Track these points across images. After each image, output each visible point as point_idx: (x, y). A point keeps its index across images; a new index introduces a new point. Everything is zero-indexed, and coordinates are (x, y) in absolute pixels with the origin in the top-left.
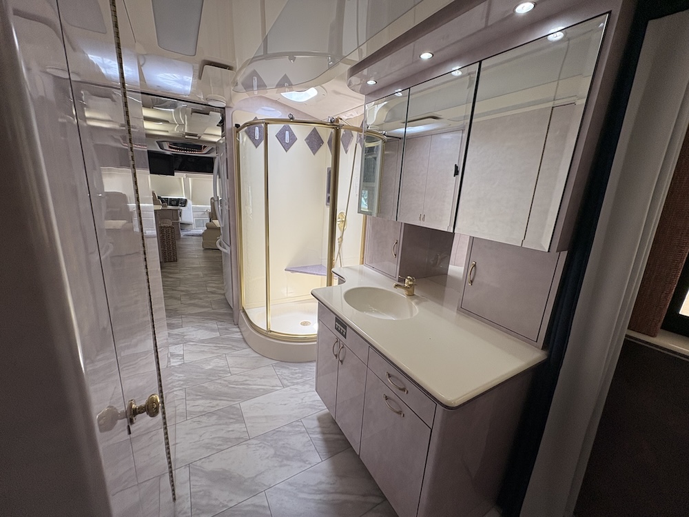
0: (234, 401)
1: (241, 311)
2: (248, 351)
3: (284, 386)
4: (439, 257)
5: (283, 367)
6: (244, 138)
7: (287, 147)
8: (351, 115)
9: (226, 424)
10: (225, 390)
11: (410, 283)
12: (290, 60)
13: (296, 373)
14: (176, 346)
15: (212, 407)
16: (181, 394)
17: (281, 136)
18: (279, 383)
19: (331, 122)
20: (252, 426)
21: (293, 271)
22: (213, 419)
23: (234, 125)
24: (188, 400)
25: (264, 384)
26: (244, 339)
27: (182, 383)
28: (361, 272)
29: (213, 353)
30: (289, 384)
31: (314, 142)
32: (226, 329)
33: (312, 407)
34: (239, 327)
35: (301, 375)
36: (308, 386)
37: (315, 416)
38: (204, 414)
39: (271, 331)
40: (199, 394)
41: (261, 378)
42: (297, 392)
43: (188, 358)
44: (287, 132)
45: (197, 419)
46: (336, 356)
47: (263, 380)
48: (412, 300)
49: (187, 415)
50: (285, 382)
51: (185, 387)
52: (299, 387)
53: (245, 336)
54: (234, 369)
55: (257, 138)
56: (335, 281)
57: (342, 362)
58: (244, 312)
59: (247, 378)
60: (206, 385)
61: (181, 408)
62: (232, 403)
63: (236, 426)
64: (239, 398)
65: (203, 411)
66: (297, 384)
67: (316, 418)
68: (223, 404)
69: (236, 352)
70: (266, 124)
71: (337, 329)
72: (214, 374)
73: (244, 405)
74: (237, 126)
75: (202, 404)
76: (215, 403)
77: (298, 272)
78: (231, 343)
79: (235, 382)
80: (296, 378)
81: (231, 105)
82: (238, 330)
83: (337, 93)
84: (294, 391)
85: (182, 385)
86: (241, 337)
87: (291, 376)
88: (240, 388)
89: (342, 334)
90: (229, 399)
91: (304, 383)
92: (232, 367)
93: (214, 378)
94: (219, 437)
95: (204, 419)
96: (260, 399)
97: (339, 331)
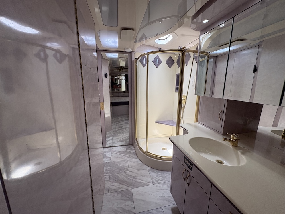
0: (129, 187)
1: (135, 140)
2: (137, 160)
3: (154, 183)
4: (248, 120)
5: (153, 172)
6: (139, 64)
7: (157, 66)
8: (190, 46)
9: (125, 200)
10: (126, 179)
11: (235, 138)
12: (160, 22)
13: (160, 177)
14: (109, 153)
15: (120, 188)
16: (108, 177)
17: (154, 62)
18: (151, 181)
19: (180, 49)
20: (137, 205)
21: (159, 123)
22: (119, 196)
23: (135, 59)
24: (111, 182)
25: (144, 179)
26: (136, 153)
27: (109, 172)
28: (196, 127)
29: (123, 159)
30: (156, 183)
31: (170, 62)
32: (129, 148)
33: (168, 200)
34: (134, 147)
35: (162, 178)
36: (165, 186)
37: (170, 207)
38: (116, 191)
39: (148, 152)
40: (115, 179)
41: (142, 176)
42: (160, 189)
43: (113, 160)
44: (158, 59)
45: (112, 193)
46: (185, 179)
47: (143, 177)
48: (238, 150)
49: (109, 189)
50: (154, 181)
51: (110, 174)
52: (161, 185)
53: (136, 152)
54: (131, 168)
55: (144, 63)
56: (181, 131)
57: (188, 184)
58: (137, 140)
59: (136, 175)
60: (118, 175)
61: (107, 186)
62: (129, 188)
63: (129, 203)
64: (132, 186)
65: (116, 190)
66: (160, 183)
67: (170, 208)
68: (125, 187)
69: (132, 160)
70: (148, 55)
71: (186, 163)
72: (122, 170)
73: (134, 191)
74: (136, 59)
75: (115, 185)
76: (121, 186)
77: (161, 123)
78: (130, 154)
79: (130, 176)
80: (159, 180)
81: (134, 50)
82: (134, 148)
83: (183, 35)
84: (158, 188)
85: (109, 173)
86: (135, 152)
87: (157, 178)
88: (133, 180)
89: (189, 167)
90: (127, 185)
91: (164, 184)
92: (130, 167)
93: (122, 172)
94: (121, 208)
95: (115, 194)
96: (141, 189)
97: (187, 165)
